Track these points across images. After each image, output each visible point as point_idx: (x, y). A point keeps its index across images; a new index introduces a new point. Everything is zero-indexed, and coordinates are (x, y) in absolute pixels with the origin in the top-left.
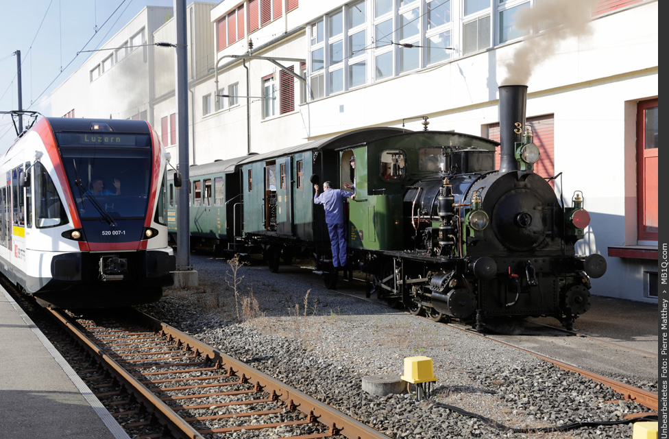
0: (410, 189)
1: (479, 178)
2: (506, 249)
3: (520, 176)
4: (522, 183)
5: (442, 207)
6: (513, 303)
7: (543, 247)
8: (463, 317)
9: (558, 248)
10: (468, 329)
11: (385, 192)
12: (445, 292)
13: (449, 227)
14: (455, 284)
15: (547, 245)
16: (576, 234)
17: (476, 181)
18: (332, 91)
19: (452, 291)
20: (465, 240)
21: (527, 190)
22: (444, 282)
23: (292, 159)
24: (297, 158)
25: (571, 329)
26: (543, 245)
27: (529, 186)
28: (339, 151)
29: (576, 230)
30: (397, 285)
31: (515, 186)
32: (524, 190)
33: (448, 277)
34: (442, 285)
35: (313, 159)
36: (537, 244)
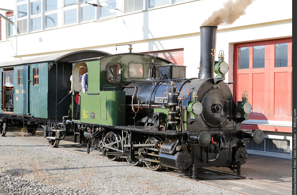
0: (125, 87)
1: (186, 82)
2: (207, 126)
3: (215, 81)
4: (215, 86)
5: (170, 99)
6: (214, 160)
7: (225, 125)
8: (184, 169)
9: (232, 125)
10: (180, 176)
11: (115, 89)
12: (173, 154)
13: (175, 113)
14: (180, 148)
15: (227, 123)
16: (245, 117)
17: (184, 84)
18: (32, 30)
19: (178, 153)
20: (186, 120)
21: (218, 90)
22: (173, 147)
23: (29, 67)
24: (32, 67)
25: (240, 174)
26: (225, 124)
27: (219, 88)
28: (72, 63)
29: (245, 115)
30: (124, 148)
31: (212, 87)
32: (216, 90)
33: (175, 144)
34: (172, 149)
35: (48, 68)
36: (223, 123)
